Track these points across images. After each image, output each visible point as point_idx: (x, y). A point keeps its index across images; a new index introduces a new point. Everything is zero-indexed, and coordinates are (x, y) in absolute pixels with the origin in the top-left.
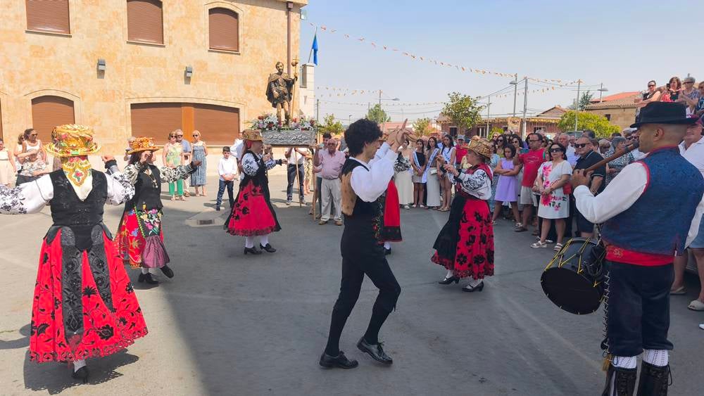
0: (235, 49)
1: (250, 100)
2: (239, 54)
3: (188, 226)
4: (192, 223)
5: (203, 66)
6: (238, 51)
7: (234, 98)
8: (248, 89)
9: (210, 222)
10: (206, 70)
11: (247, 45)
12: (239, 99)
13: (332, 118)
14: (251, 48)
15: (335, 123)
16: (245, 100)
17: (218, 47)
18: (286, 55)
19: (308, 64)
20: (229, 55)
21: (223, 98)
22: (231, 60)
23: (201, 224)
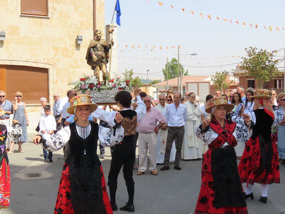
0: (44, 14)
1: (59, 61)
2: (49, 18)
3: (19, 178)
4: (21, 176)
5: (15, 30)
6: (47, 15)
7: (44, 59)
8: (56, 49)
9: (37, 175)
10: (18, 34)
11: (55, 10)
12: (48, 60)
13: (131, 73)
14: (60, 12)
15: (134, 78)
16: (54, 61)
17: (28, 12)
18: (92, 17)
19: (111, 25)
20: (39, 19)
21: (34, 59)
22: (41, 24)
23: (29, 177)
